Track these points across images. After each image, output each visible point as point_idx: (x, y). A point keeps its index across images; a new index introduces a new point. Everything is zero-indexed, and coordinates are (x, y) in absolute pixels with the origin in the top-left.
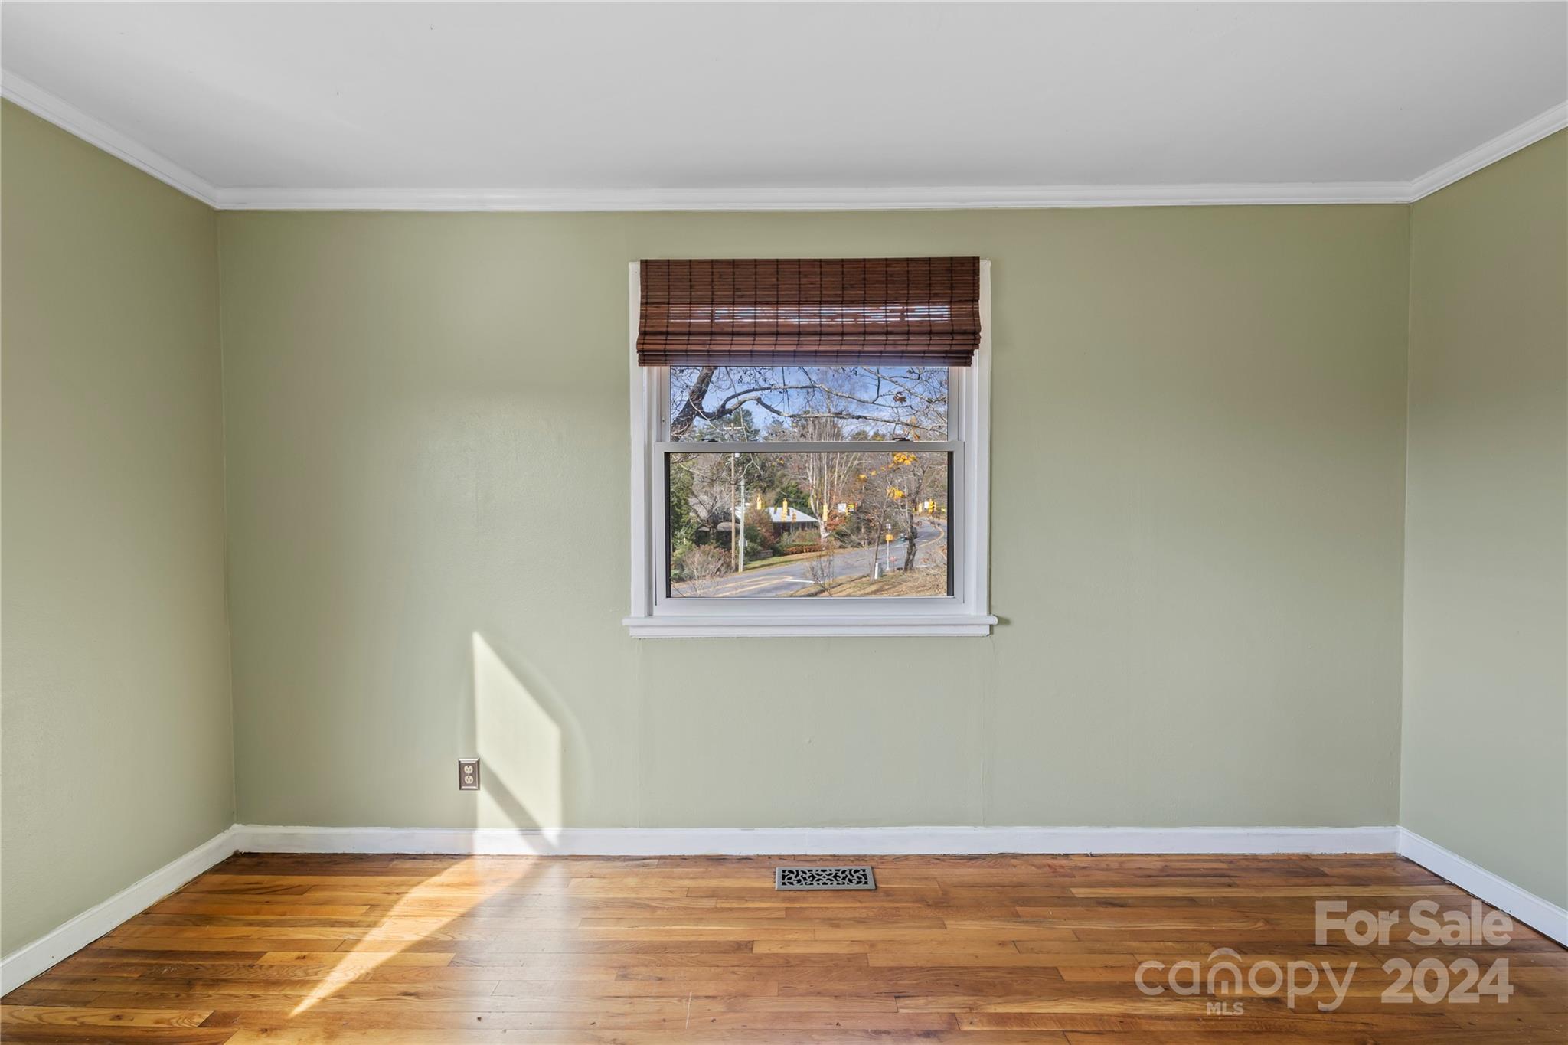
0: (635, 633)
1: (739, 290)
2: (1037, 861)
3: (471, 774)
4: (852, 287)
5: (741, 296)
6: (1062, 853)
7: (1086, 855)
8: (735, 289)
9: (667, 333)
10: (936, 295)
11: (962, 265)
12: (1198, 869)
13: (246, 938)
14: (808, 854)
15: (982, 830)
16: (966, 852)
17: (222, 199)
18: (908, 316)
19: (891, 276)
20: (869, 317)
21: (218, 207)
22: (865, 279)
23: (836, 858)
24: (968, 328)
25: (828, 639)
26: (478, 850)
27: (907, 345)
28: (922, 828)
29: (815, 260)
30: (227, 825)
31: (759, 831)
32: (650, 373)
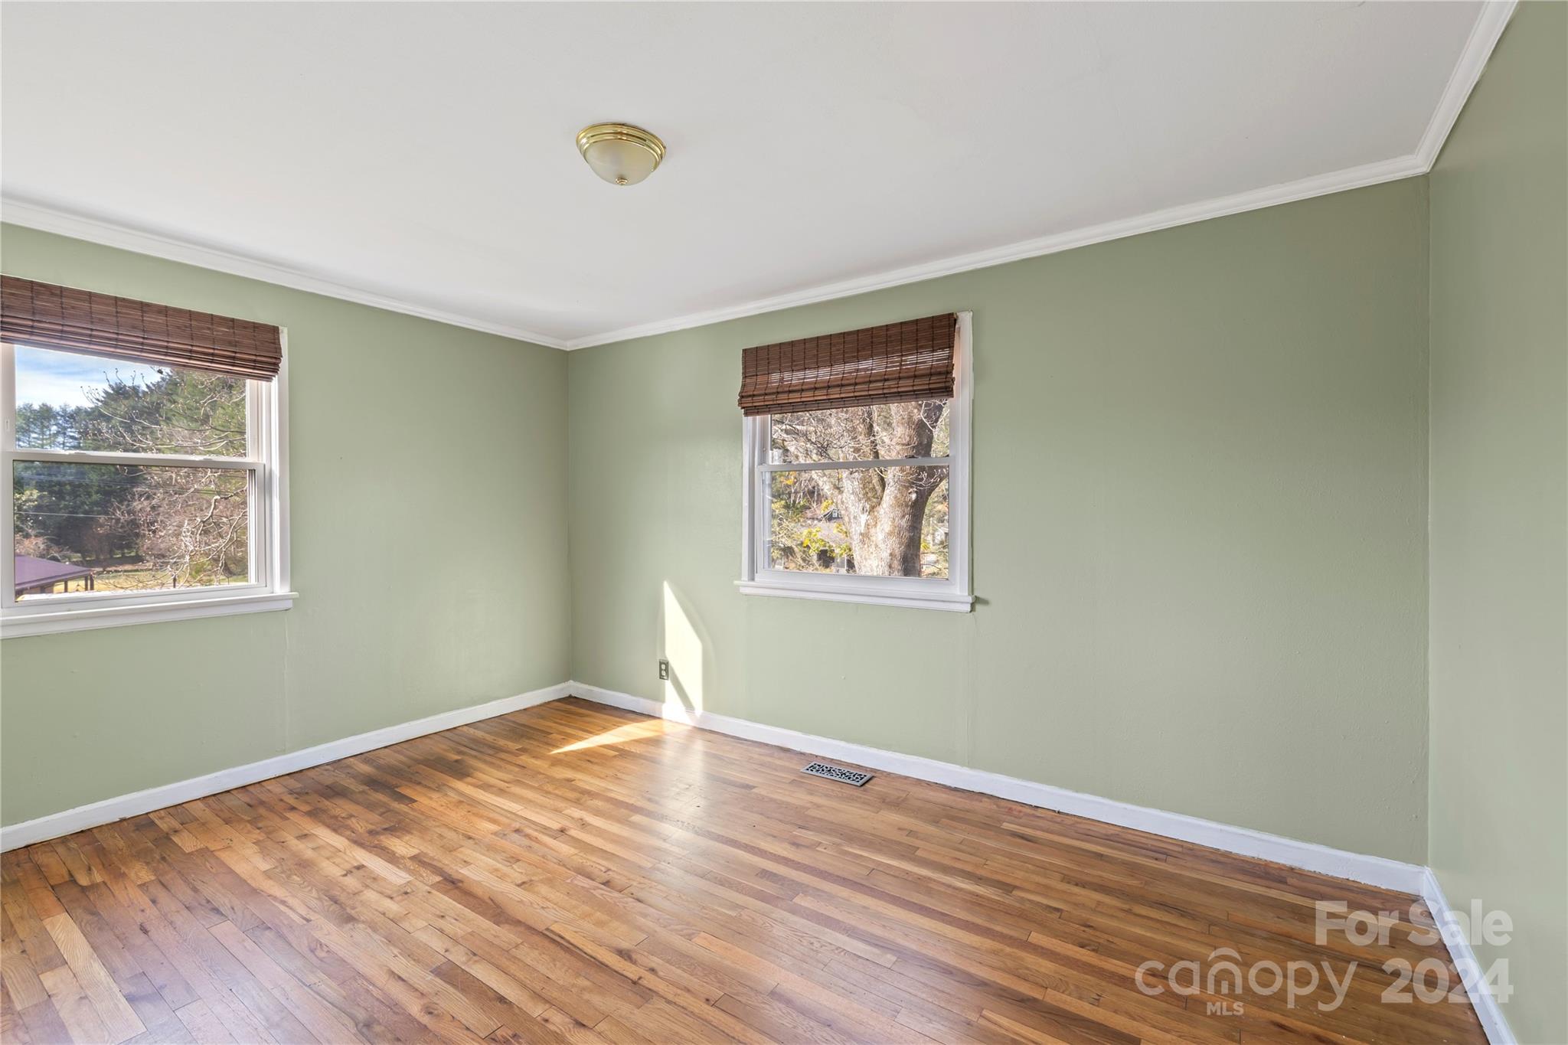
0: (743, 590)
1: (794, 361)
2: (1003, 803)
3: (664, 669)
4: (864, 349)
5: (796, 365)
6: (1034, 804)
7: (1055, 811)
8: (793, 361)
9: (754, 395)
10: (922, 347)
11: (941, 321)
12: (1147, 844)
13: (551, 727)
14: (843, 760)
15: (966, 771)
16: (953, 786)
17: (569, 346)
18: (904, 365)
19: (890, 337)
20: (874, 369)
21: (568, 350)
22: (872, 342)
23: (859, 767)
24: (942, 370)
25: (857, 605)
26: (664, 716)
27: (898, 387)
28: (922, 759)
29: (841, 333)
30: (566, 680)
31: (812, 737)
32: (754, 421)
